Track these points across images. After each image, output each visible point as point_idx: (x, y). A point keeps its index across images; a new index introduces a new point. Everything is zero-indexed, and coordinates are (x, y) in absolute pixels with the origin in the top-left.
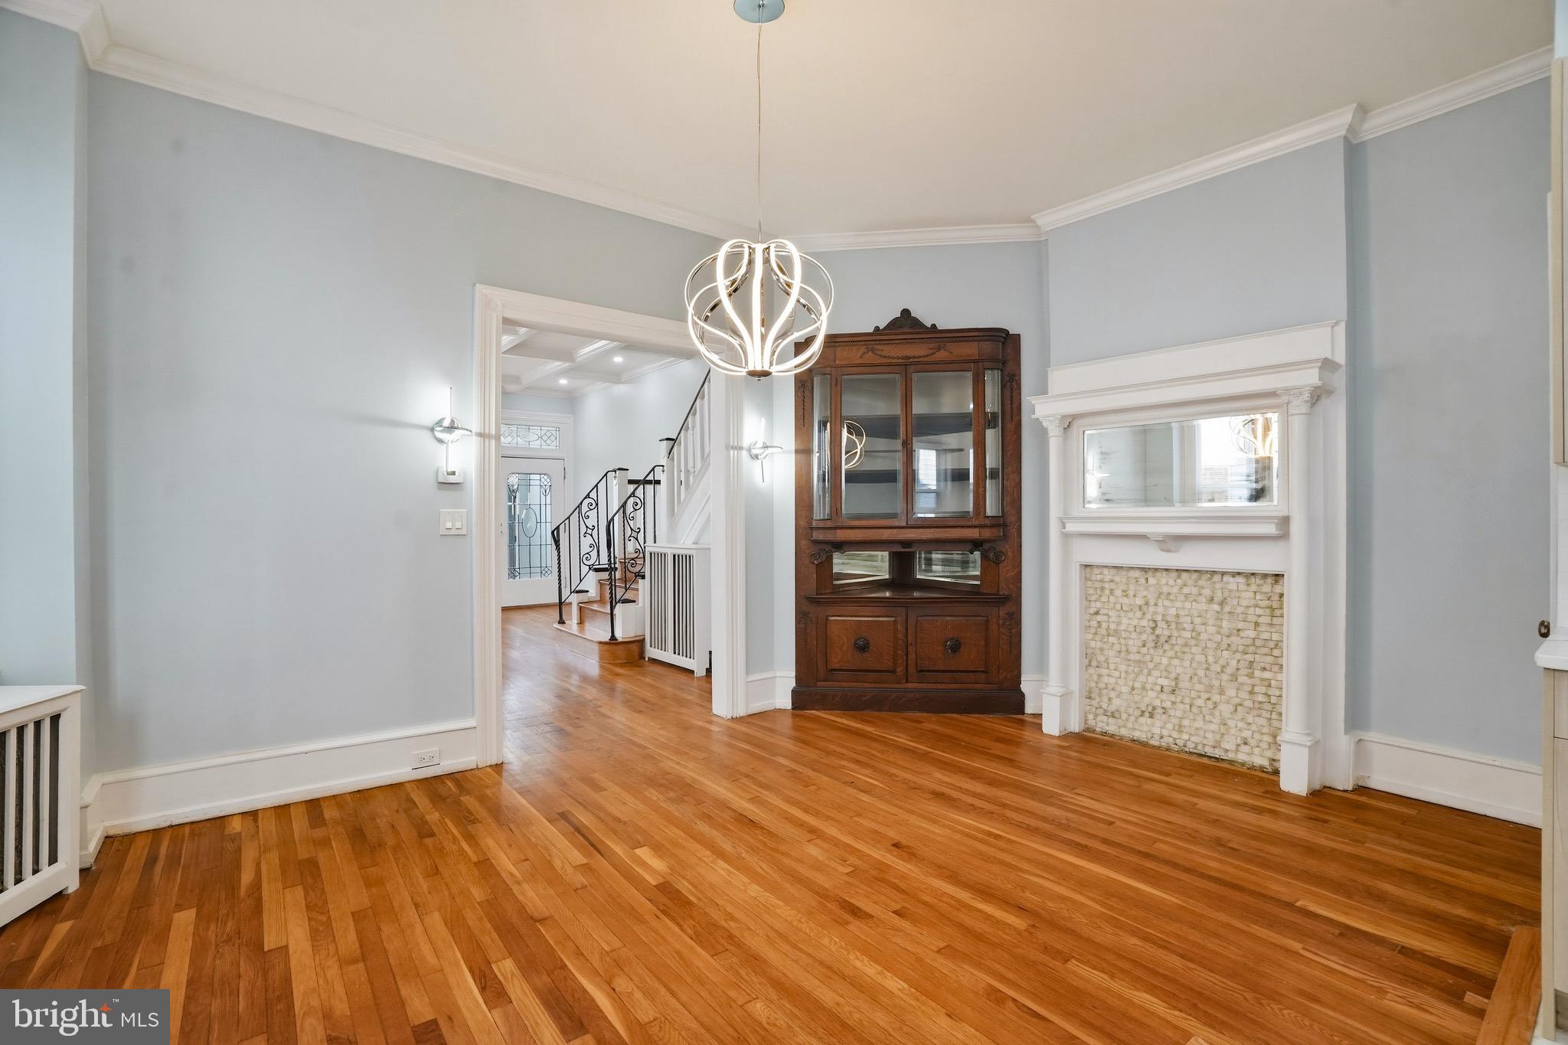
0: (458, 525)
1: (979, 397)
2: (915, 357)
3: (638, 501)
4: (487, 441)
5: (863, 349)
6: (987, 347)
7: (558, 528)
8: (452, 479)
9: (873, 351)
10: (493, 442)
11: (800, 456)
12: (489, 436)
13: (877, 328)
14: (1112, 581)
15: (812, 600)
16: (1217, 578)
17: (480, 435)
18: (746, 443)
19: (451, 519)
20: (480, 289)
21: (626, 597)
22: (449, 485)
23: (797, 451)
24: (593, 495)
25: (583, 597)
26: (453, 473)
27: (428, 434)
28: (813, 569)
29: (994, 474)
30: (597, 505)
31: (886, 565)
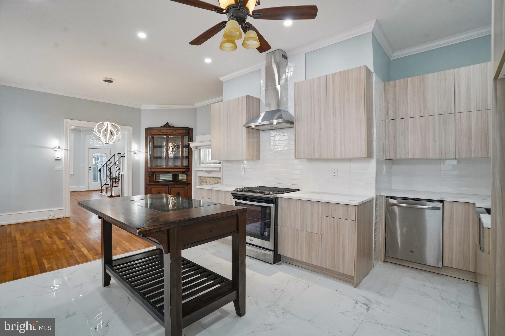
0: (60, 168)
1: (182, 142)
2: (169, 133)
3: (119, 162)
4: (67, 151)
5: (158, 131)
6: (184, 131)
7: (100, 168)
8: (58, 159)
9: (160, 131)
10: (68, 151)
11: (146, 153)
12: (67, 150)
13: (161, 126)
14: (204, 180)
15: (148, 184)
16: (217, 179)
17: (65, 150)
18: (133, 150)
19: (58, 166)
20: (65, 120)
21: (116, 185)
22: (58, 160)
23: (145, 152)
24: (111, 160)
25: (107, 186)
26: (59, 158)
27: (53, 150)
28: (148, 178)
29: (186, 157)
30: (112, 162)
31: (171, 177)
